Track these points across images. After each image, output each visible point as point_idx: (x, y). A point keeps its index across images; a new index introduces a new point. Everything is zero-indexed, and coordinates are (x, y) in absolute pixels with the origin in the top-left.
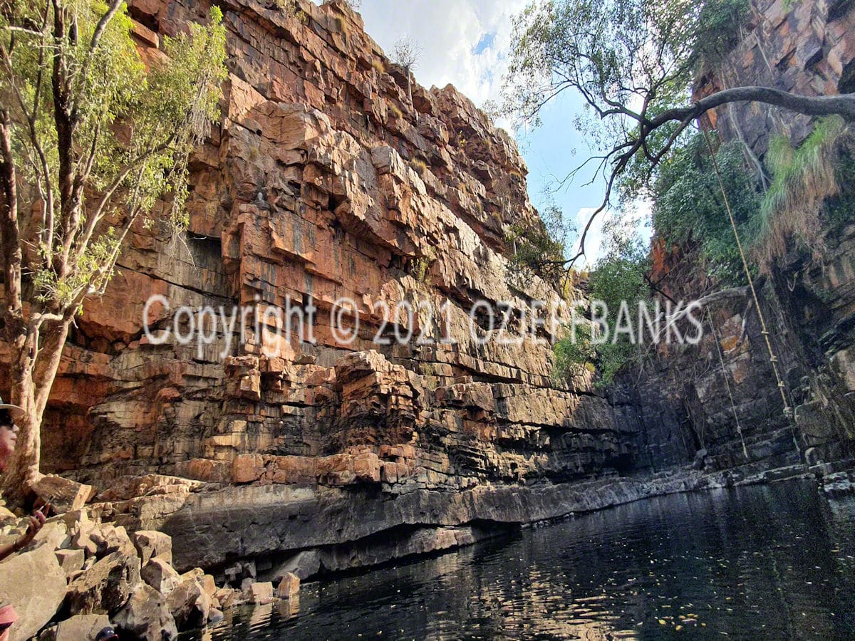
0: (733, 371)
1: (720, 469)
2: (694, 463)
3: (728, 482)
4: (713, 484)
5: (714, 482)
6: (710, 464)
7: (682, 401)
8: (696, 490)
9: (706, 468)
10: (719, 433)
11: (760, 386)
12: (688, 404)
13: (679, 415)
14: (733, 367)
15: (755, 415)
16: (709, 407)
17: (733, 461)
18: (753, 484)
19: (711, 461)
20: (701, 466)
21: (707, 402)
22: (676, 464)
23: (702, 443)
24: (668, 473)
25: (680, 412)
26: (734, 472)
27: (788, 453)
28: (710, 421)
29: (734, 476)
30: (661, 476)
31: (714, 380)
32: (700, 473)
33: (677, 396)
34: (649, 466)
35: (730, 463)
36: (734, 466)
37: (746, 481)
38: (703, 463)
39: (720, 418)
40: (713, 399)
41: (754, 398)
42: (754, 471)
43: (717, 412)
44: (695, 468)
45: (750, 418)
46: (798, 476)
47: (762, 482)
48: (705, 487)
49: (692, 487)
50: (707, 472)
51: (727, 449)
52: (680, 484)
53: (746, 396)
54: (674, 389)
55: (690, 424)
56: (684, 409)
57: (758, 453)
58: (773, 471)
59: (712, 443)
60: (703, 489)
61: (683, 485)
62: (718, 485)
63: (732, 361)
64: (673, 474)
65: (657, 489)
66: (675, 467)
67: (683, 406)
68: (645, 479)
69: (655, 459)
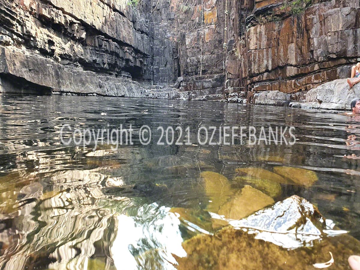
0: (206, 33)
1: (187, 90)
2: (176, 84)
3: (189, 97)
4: (182, 97)
5: (183, 97)
6: (182, 86)
7: (177, 43)
8: (173, 99)
9: (180, 88)
10: (191, 69)
11: (216, 47)
12: (180, 47)
13: (174, 52)
14: (206, 31)
15: (209, 63)
16: (190, 52)
17: (194, 87)
18: (200, 101)
19: (184, 85)
21: (189, 48)
22: (166, 82)
23: (182, 73)
24: (161, 86)
25: (175, 50)
26: (194, 93)
27: (218, 88)
28: (188, 60)
29: (193, 95)
30: (156, 88)
31: (196, 36)
32: (177, 90)
33: (175, 40)
34: (150, 79)
35: (192, 87)
36: (194, 90)
37: (197, 99)
38: (180, 85)
39: (193, 60)
40: (193, 48)
41: (211, 53)
42: (202, 94)
43: (193, 56)
44: (175, 87)
45: (207, 64)
46: (219, 100)
47: (204, 100)
48: (178, 99)
49: (172, 97)
50: (181, 91)
51: (193, 80)
52: (166, 94)
53: (209, 51)
54: (174, 34)
55: (178, 59)
56: (177, 49)
57: (206, 85)
58: (210, 95)
59: (186, 75)
61: (167, 96)
62: (184, 99)
63: (207, 27)
64: (163, 88)
65: (153, 94)
66: (165, 84)
67: (177, 47)
68: (147, 87)
69: (155, 76)
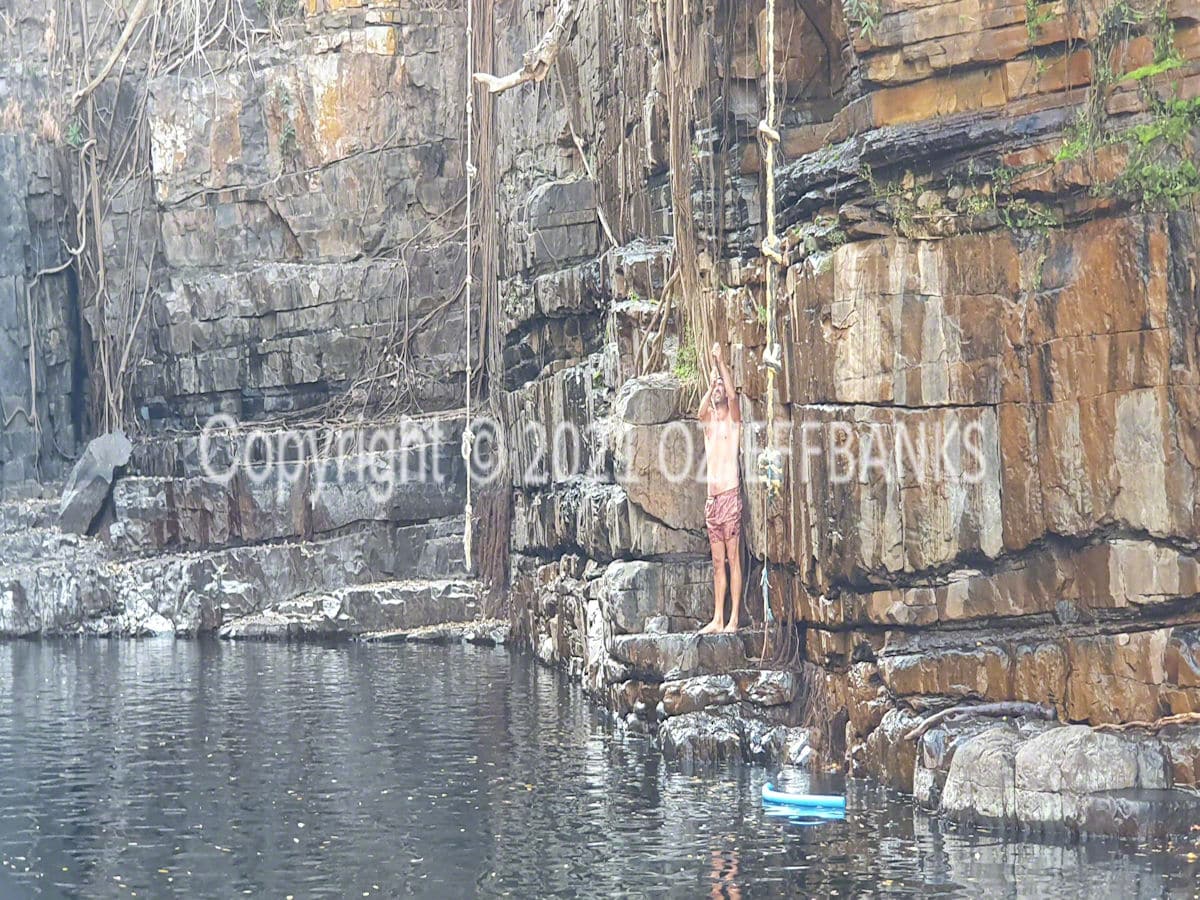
0: (318, 91)
2: (68, 497)
3: (204, 609)
4: (137, 611)
5: (143, 607)
6: (133, 513)
7: (67, 159)
8: (61, 635)
9: (115, 530)
10: (204, 372)
11: (399, 200)
12: (88, 185)
13: (36, 225)
15: (356, 322)
16: (187, 230)
17: (235, 518)
18: (297, 637)
19: (145, 500)
20: (98, 517)
21: (181, 205)
23: (113, 397)
25: (44, 210)
26: (236, 571)
27: (435, 523)
28: (176, 301)
29: (231, 587)
31: (235, 108)
32: (90, 548)
33: (49, 124)
35: (221, 522)
36: (237, 541)
37: (270, 620)
38: (108, 502)
39: (221, 303)
40: (211, 197)
41: (368, 249)
42: (303, 576)
43: (217, 268)
44: (68, 521)
45: (337, 335)
46: (453, 628)
47: (331, 636)
48: (102, 626)
49: (47, 614)
50: (119, 552)
53: (344, 230)
54: (37, 83)
55: (73, 285)
56: (63, 201)
57: (336, 501)
58: (375, 588)
59: (157, 412)
60: (93, 636)
62: (158, 624)
63: (322, 42)
67: (66, 184)
